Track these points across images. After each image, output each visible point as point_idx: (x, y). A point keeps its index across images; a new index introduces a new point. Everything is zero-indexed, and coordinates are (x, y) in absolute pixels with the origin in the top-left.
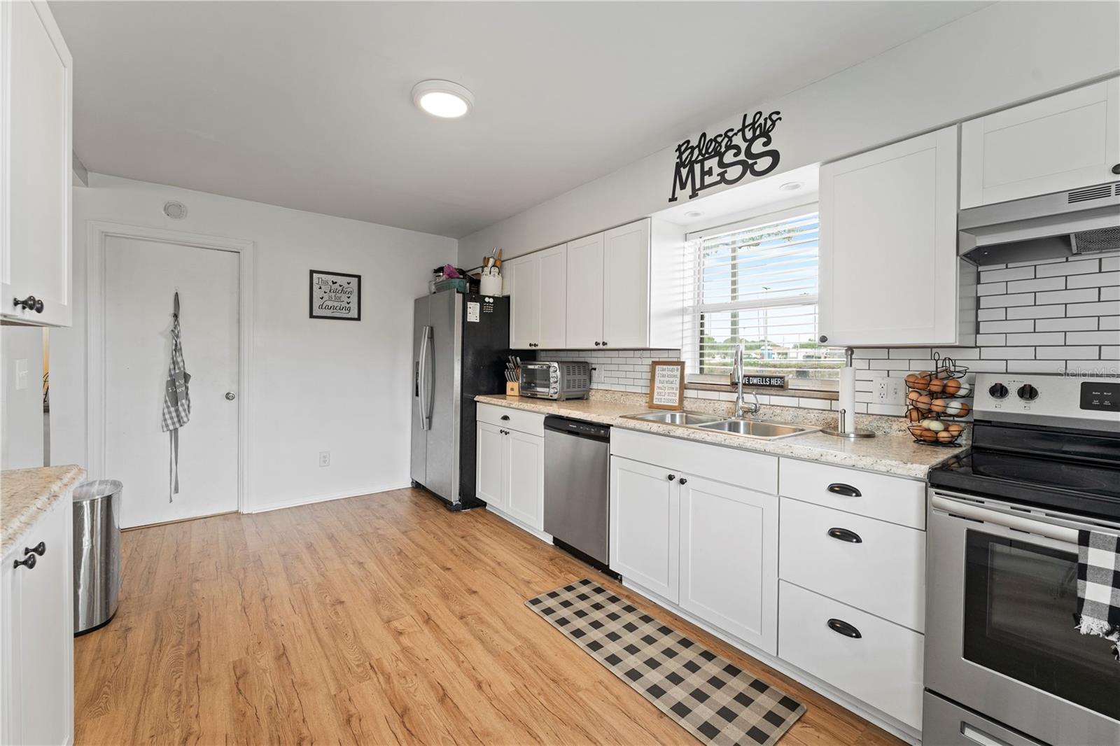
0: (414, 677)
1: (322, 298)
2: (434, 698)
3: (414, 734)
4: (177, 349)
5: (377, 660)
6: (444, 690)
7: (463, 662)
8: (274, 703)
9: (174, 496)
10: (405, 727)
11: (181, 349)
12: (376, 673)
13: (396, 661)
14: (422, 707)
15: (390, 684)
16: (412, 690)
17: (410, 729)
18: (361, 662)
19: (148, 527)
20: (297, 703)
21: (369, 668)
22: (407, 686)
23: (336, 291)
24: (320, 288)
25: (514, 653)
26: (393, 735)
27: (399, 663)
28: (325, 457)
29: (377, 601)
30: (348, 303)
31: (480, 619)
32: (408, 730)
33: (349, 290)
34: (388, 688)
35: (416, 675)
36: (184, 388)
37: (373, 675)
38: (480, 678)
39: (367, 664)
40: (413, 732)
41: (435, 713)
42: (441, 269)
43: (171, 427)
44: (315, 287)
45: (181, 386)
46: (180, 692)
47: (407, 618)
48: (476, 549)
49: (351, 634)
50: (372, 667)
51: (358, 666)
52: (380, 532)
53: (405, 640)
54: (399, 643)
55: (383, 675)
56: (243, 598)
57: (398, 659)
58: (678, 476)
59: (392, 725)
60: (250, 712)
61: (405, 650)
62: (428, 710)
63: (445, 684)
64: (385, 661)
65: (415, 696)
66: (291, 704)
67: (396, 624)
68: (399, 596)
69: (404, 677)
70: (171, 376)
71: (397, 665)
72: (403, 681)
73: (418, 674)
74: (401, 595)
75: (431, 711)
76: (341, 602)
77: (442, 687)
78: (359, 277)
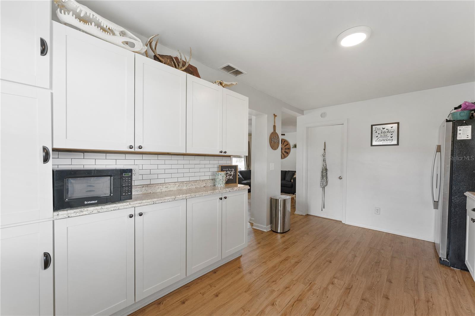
0: (316, 297)
1: (377, 137)
2: (312, 306)
3: (293, 307)
4: (324, 161)
5: (315, 283)
7: (338, 310)
8: (282, 270)
9: (323, 209)
10: (294, 303)
11: (325, 161)
12: (309, 286)
13: (319, 288)
14: (305, 304)
15: (308, 291)
16: (310, 298)
17: (294, 305)
18: (310, 280)
19: (316, 217)
20: (285, 274)
21: (310, 283)
22: (311, 296)
23: (384, 133)
24: (376, 132)
26: (289, 301)
27: (318, 290)
28: (377, 210)
29: (342, 270)
30: (391, 137)
32: (293, 304)
33: (391, 131)
34: (306, 292)
35: (317, 297)
36: (326, 173)
37: (308, 285)
39: (311, 282)
40: (294, 306)
41: (306, 310)
43: (322, 186)
44: (374, 132)
45: (324, 173)
47: (342, 282)
49: (319, 272)
50: (311, 283)
51: (308, 280)
52: (382, 251)
53: (330, 287)
54: (328, 285)
55: (310, 288)
56: (310, 244)
57: (320, 289)
59: (292, 299)
60: (277, 268)
61: (326, 289)
62: (305, 307)
63: (321, 308)
64: (316, 286)
65: (308, 300)
66: (284, 273)
67: (336, 281)
68: (351, 274)
69: (314, 294)
70: (322, 169)
71: (317, 290)
72: (312, 294)
73: (318, 298)
74: (353, 275)
75: (305, 308)
76: (331, 262)
77: (319, 307)
78: (398, 123)
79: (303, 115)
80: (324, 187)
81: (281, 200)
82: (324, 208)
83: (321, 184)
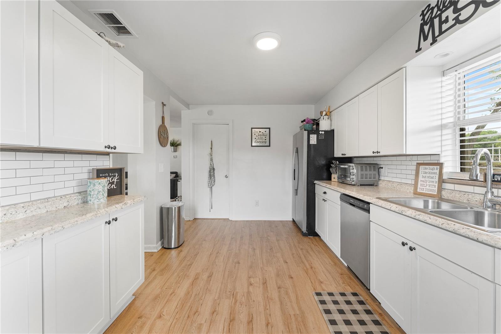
0: (245, 306)
1: (255, 139)
2: (246, 320)
3: (230, 332)
4: (211, 160)
5: (237, 292)
6: (252, 318)
7: (267, 309)
8: (198, 293)
9: (211, 210)
10: (229, 327)
11: (212, 160)
12: (233, 298)
13: (243, 296)
14: (240, 321)
15: (235, 305)
16: (241, 312)
17: (230, 329)
18: (231, 290)
19: (204, 219)
21: (232, 294)
22: (240, 309)
23: (261, 135)
24: (255, 135)
25: (292, 317)
26: (223, 327)
27: (243, 298)
28: (257, 202)
29: (251, 267)
30: (265, 140)
31: (287, 291)
32: (229, 329)
33: (266, 134)
34: (233, 306)
35: (246, 306)
36: (213, 173)
37: (232, 298)
38: (270, 321)
39: (232, 292)
40: (231, 330)
41: (243, 327)
42: (304, 121)
43: (210, 186)
44: (253, 134)
45: (212, 172)
46: (180, 277)
47: (257, 279)
48: (305, 257)
49: (234, 277)
50: (233, 294)
51: (229, 292)
52: (269, 238)
53: (251, 289)
54: (248, 288)
55: (235, 300)
56: (212, 251)
57: (244, 296)
58: (410, 244)
59: (225, 323)
60: (191, 293)
61: (249, 293)
62: (241, 324)
63: (255, 316)
64: (239, 294)
65: (240, 315)
66: (202, 296)
67: (252, 280)
68: (260, 268)
69: (241, 305)
70: (210, 169)
71: (242, 298)
72: (240, 306)
73: (247, 306)
74: (261, 268)
75: (242, 325)
76: (239, 263)
77: (252, 316)
78: (269, 128)
79: (189, 109)
80: (212, 187)
81: (175, 208)
82: (212, 208)
83: (208, 184)
